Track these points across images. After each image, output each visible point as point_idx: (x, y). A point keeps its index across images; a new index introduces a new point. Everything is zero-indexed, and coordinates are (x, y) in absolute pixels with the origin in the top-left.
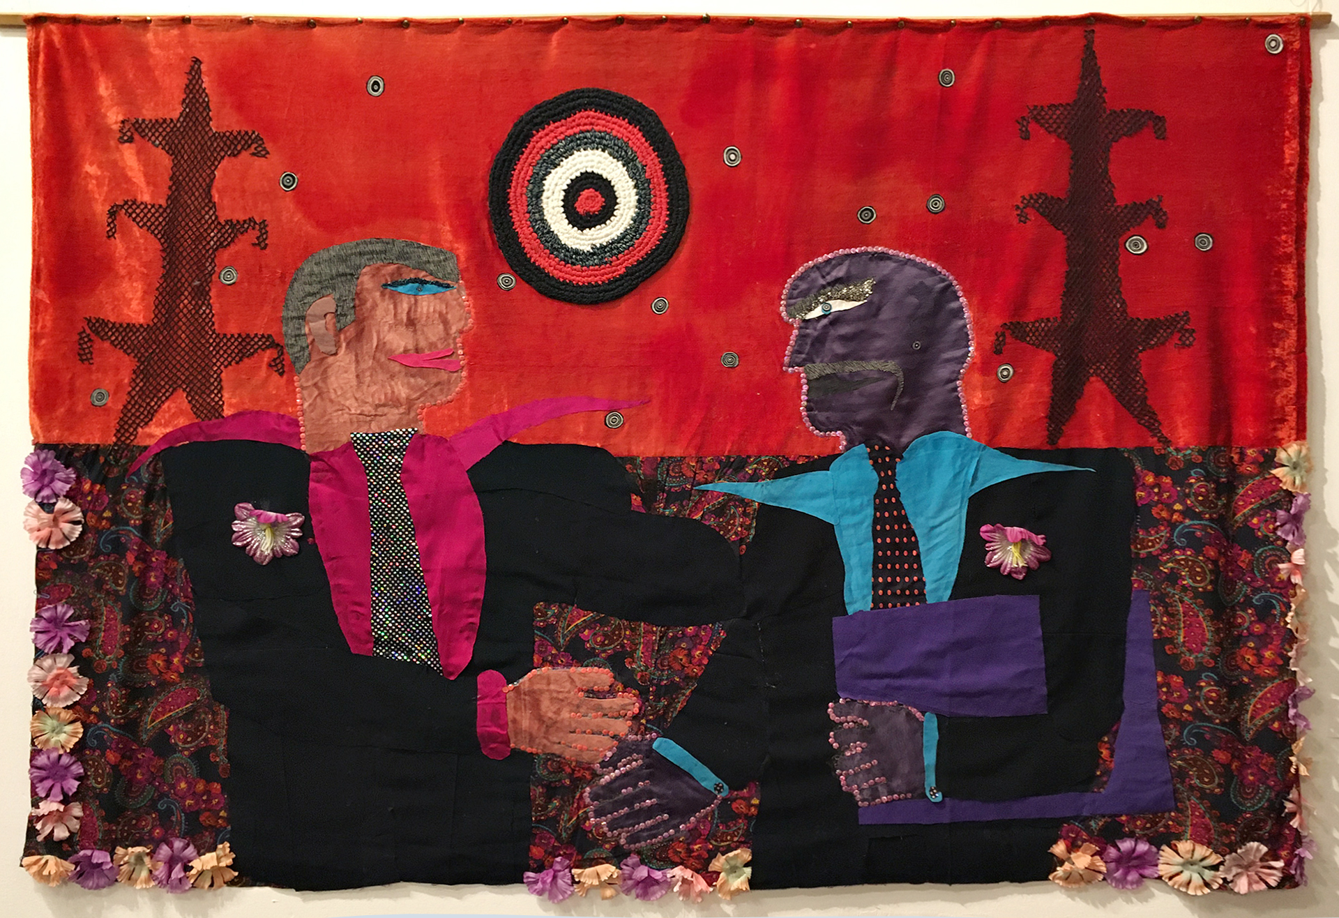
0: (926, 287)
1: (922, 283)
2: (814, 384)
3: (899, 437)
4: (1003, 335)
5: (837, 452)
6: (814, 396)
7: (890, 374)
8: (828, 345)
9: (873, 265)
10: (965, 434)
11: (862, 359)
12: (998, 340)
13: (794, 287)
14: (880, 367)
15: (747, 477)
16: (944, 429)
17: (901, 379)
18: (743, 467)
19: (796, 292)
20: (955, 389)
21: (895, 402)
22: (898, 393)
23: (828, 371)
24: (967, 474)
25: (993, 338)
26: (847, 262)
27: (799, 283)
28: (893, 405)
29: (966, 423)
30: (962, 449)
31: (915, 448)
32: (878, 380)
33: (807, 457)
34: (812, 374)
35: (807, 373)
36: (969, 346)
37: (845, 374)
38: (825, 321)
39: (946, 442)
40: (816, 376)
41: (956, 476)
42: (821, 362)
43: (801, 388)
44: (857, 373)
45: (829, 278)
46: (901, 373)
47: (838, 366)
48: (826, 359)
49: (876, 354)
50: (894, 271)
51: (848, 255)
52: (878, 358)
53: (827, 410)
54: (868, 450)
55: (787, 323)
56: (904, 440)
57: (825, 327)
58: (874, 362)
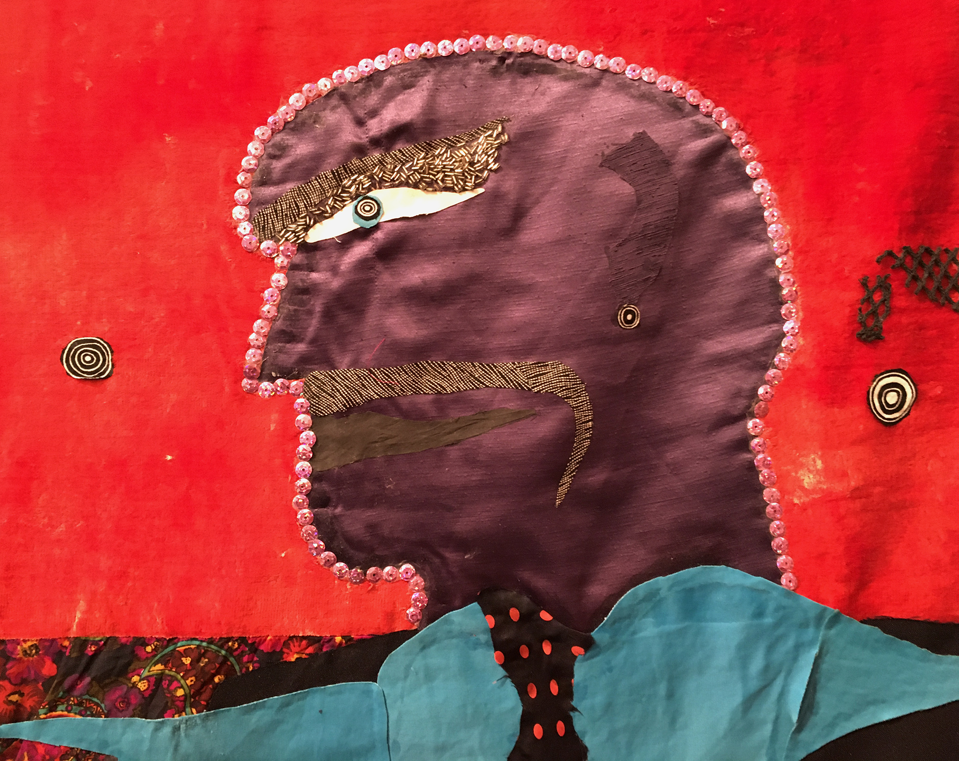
0: (655, 149)
1: (641, 138)
2: (333, 428)
3: (582, 581)
4: (884, 286)
5: (399, 627)
6: (331, 462)
7: (552, 400)
8: (372, 316)
9: (502, 87)
10: (775, 575)
11: (474, 355)
12: (868, 300)
13: (276, 152)
14: (522, 378)
15: (135, 701)
16: (712, 558)
17: (585, 416)
18: (124, 672)
19: (278, 166)
20: (743, 443)
21: (566, 480)
22: (578, 455)
23: (373, 392)
24: (782, 695)
25: (853, 295)
26: (427, 82)
27: (290, 140)
28: (563, 490)
29: (778, 542)
30: (768, 620)
31: (630, 615)
32: (518, 417)
33: (311, 640)
34: (327, 400)
35: (311, 396)
36: (781, 321)
37: (424, 401)
38: (361, 249)
39: (719, 597)
40: (337, 404)
41: (751, 701)
42: (355, 364)
43: (295, 438)
44: (459, 398)
45: (376, 127)
46: (585, 397)
47: (401, 378)
48: (366, 357)
49: (512, 341)
50: (564, 106)
51: (428, 61)
52: (518, 353)
53: (370, 503)
54: (490, 621)
55: (253, 254)
56: (597, 590)
57: (364, 264)
58: (506, 365)
